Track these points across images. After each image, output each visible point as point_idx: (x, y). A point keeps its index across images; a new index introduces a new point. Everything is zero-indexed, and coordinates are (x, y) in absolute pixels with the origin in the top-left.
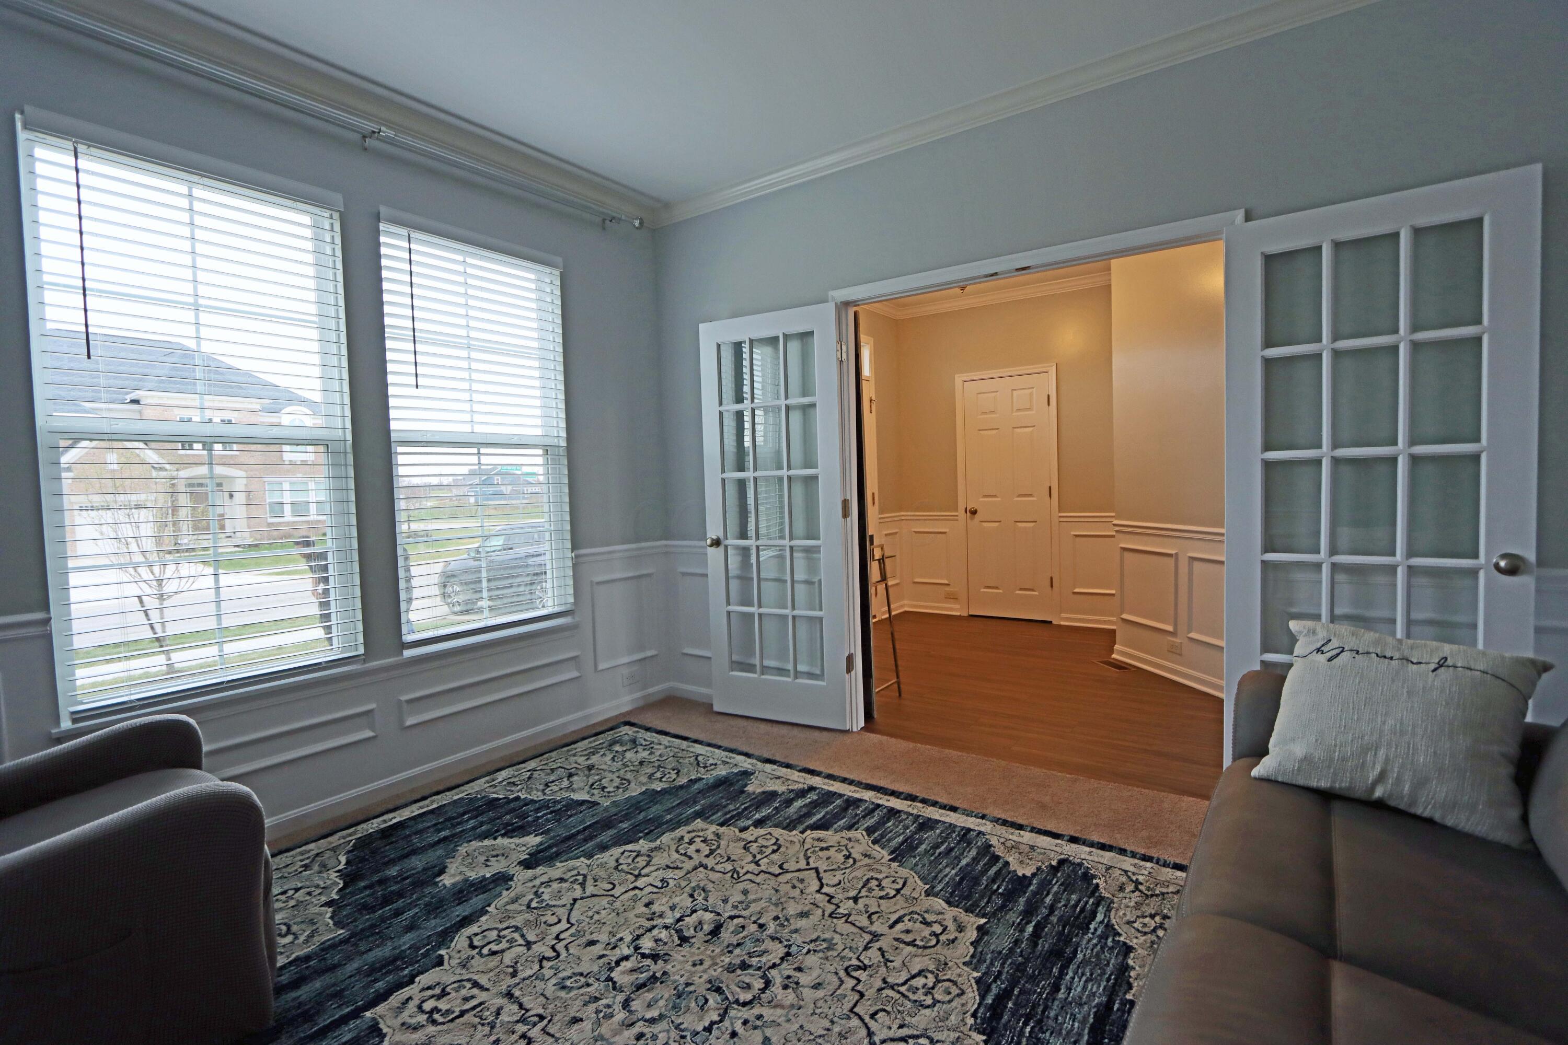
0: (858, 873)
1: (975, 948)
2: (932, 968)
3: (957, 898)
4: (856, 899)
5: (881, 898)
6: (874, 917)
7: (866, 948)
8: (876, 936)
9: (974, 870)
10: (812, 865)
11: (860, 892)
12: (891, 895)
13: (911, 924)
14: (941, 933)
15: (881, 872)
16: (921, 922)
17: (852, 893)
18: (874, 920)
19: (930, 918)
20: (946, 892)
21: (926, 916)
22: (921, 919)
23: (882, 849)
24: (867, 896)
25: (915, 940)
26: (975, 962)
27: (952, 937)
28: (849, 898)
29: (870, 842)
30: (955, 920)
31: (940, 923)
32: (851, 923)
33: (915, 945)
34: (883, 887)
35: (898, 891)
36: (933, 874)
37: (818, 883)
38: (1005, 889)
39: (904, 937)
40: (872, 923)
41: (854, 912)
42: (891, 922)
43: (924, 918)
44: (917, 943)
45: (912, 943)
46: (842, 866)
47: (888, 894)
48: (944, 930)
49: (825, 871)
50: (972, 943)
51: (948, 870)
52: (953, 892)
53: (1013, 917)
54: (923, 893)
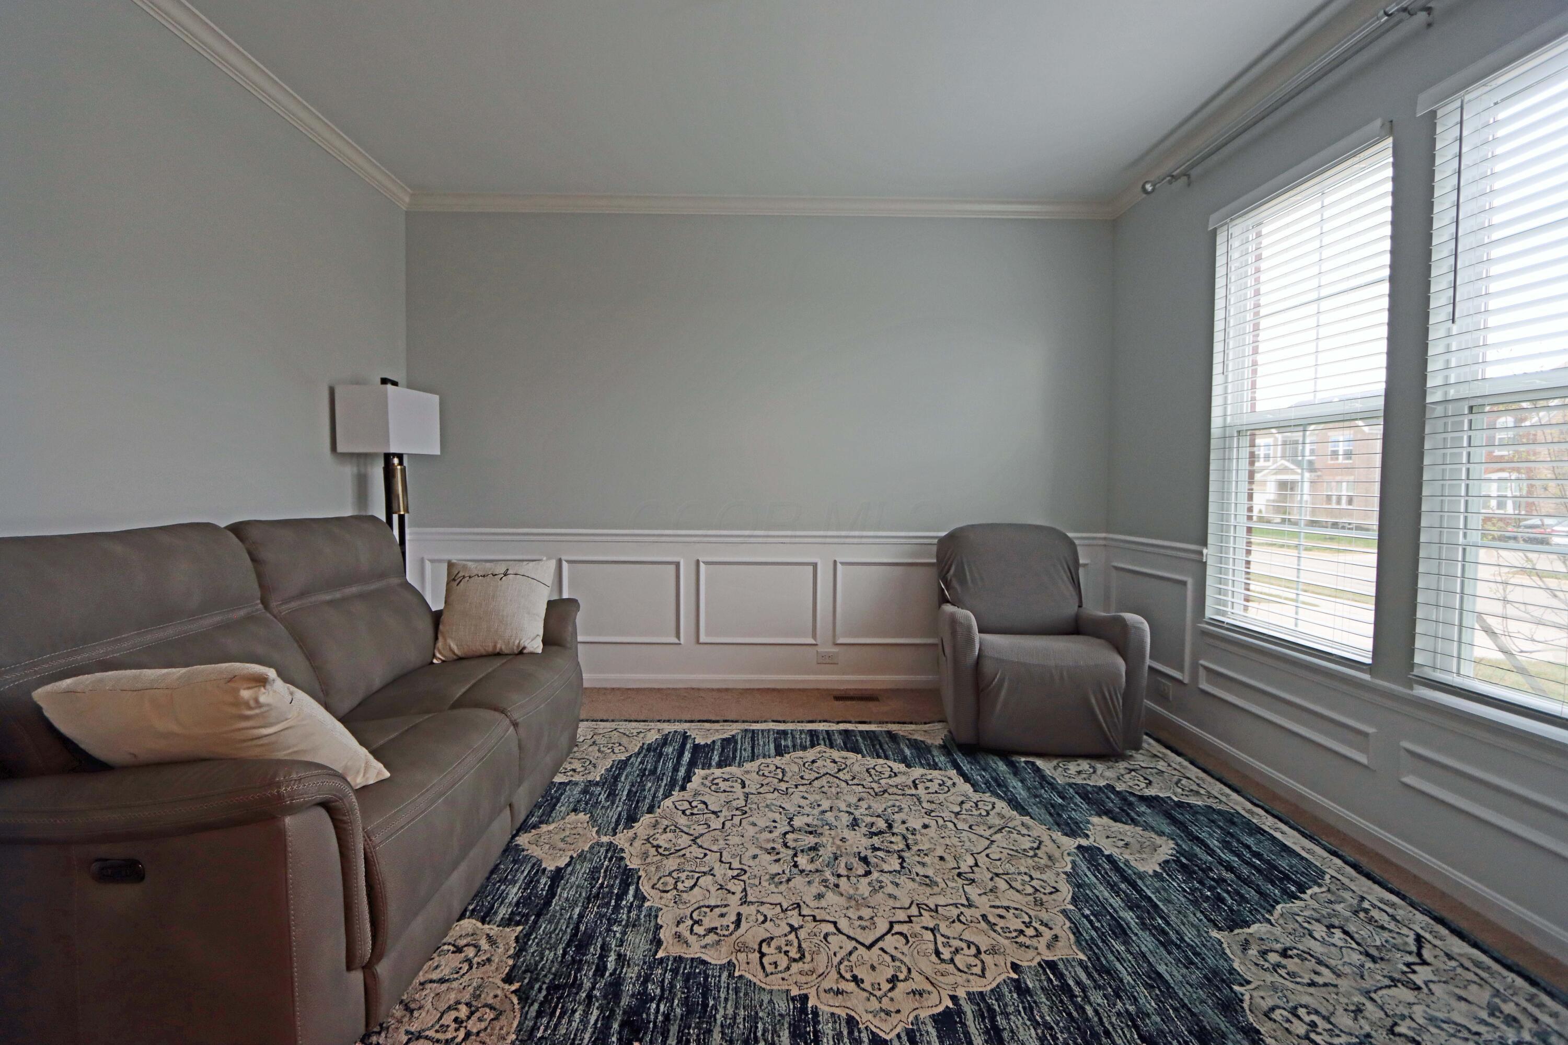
0: (821, 962)
1: (657, 924)
2: (684, 895)
3: (697, 971)
4: (793, 929)
5: (772, 939)
6: (761, 918)
7: (745, 890)
8: (744, 901)
9: (698, 1026)
10: (875, 949)
11: (797, 937)
12: (764, 945)
13: (725, 923)
14: (692, 926)
15: (800, 973)
16: (716, 928)
17: (802, 934)
18: (759, 915)
19: (711, 938)
20: (713, 976)
21: (716, 938)
22: (719, 931)
23: (833, 1014)
24: (786, 935)
25: (711, 911)
26: (653, 914)
27: (681, 925)
28: (801, 927)
29: (857, 1018)
30: (686, 942)
31: (699, 936)
32: (776, 905)
33: (708, 907)
34: (780, 952)
35: (762, 955)
36: (742, 995)
37: (845, 931)
38: (649, 1008)
39: (724, 910)
40: (758, 911)
41: (782, 915)
42: (743, 920)
43: (717, 934)
44: (708, 910)
45: (712, 908)
46: (846, 963)
47: (769, 945)
48: (692, 930)
49: (855, 948)
50: (661, 927)
51: (730, 1011)
52: (706, 978)
53: (631, 973)
54: (736, 962)
